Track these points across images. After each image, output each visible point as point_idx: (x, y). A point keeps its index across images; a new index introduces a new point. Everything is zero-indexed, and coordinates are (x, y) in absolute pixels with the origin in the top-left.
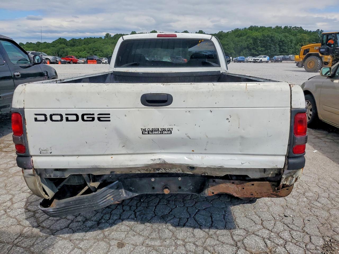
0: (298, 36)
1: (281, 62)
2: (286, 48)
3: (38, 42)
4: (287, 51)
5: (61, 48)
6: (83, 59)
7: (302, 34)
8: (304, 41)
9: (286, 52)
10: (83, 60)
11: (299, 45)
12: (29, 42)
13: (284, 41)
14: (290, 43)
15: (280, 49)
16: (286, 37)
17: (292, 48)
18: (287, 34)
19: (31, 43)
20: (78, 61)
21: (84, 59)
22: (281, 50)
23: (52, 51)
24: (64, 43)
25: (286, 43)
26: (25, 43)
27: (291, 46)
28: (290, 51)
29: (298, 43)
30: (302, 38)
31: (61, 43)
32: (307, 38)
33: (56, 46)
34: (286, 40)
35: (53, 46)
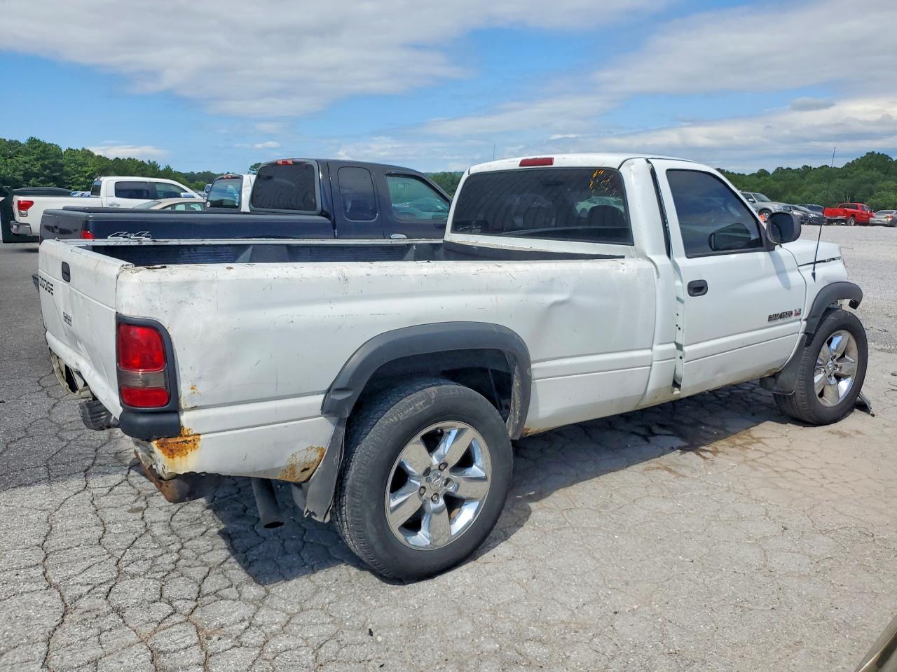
3: (805, 167)
5: (865, 182)
6: (891, 213)
10: (889, 215)
12: (785, 168)
19: (789, 169)
20: (871, 219)
21: (893, 215)
23: (836, 188)
24: (879, 168)
26: (771, 170)
31: (870, 167)
33: (852, 176)
35: (844, 175)
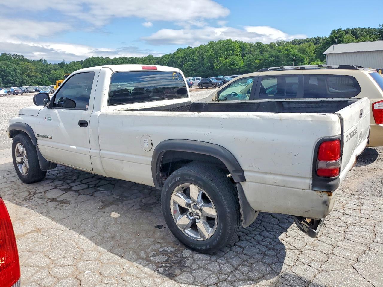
0: (22, 65)
1: (22, 94)
2: (11, 78)
4: (13, 81)
7: (26, 63)
8: (30, 71)
9: (12, 83)
11: (26, 75)
13: (5, 70)
14: (14, 72)
15: (3, 80)
16: (7, 65)
17: (18, 78)
18: (7, 62)
22: (5, 80)
25: (9, 73)
27: (17, 76)
28: (17, 82)
29: (23, 73)
30: (27, 67)
32: (32, 67)
34: (7, 69)
